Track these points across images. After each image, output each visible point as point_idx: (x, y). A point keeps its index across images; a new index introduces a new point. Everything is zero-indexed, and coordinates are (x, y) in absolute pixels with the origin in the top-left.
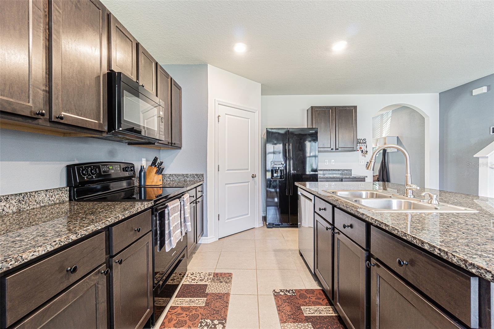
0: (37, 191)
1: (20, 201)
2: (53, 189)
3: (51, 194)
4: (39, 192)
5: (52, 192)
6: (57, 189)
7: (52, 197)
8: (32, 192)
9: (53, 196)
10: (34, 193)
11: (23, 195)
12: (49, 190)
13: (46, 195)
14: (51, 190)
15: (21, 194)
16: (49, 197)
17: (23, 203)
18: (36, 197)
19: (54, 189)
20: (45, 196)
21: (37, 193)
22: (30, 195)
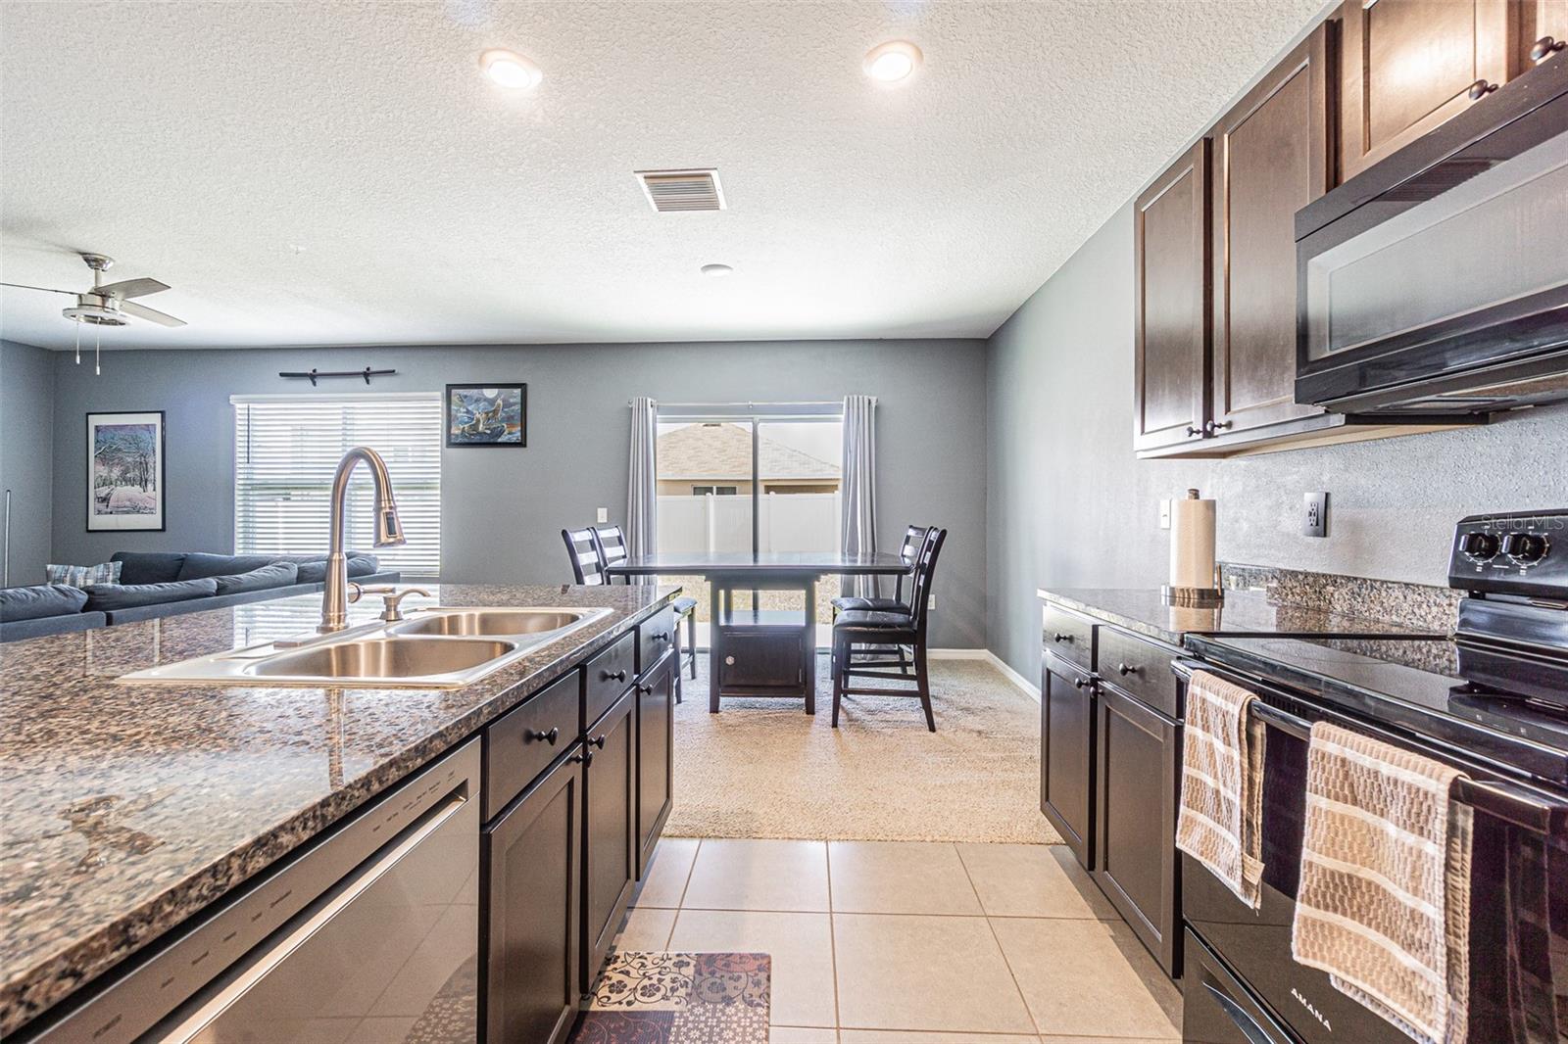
0: (1386, 582)
1: (1353, 593)
2: (1424, 586)
3: (1419, 599)
4: (1390, 585)
5: (1419, 594)
6: (1436, 588)
7: (1420, 607)
8: (1375, 581)
9: (1424, 606)
10: (1378, 583)
11: (1359, 582)
12: (1413, 585)
13: (1405, 597)
14: (1418, 586)
15: (1356, 579)
16: (1412, 603)
17: (1360, 600)
18: (1384, 594)
19: (1427, 586)
20: (1402, 597)
21: (1385, 586)
22: (1372, 586)
